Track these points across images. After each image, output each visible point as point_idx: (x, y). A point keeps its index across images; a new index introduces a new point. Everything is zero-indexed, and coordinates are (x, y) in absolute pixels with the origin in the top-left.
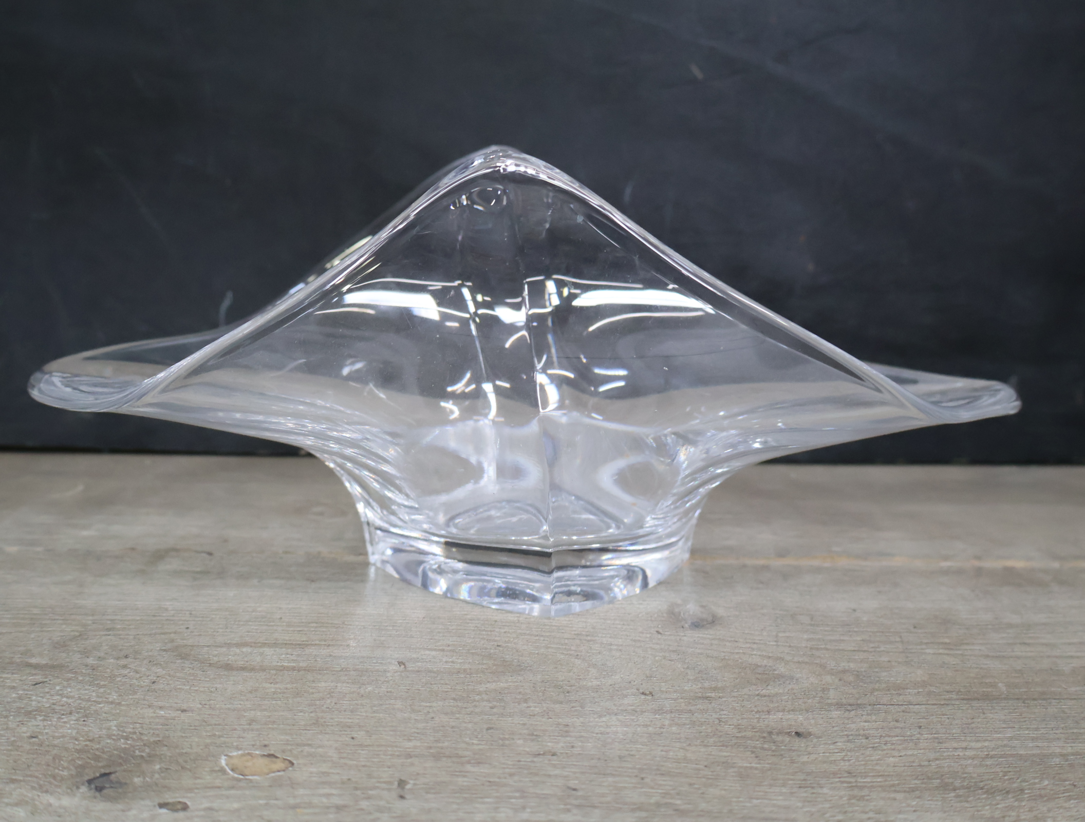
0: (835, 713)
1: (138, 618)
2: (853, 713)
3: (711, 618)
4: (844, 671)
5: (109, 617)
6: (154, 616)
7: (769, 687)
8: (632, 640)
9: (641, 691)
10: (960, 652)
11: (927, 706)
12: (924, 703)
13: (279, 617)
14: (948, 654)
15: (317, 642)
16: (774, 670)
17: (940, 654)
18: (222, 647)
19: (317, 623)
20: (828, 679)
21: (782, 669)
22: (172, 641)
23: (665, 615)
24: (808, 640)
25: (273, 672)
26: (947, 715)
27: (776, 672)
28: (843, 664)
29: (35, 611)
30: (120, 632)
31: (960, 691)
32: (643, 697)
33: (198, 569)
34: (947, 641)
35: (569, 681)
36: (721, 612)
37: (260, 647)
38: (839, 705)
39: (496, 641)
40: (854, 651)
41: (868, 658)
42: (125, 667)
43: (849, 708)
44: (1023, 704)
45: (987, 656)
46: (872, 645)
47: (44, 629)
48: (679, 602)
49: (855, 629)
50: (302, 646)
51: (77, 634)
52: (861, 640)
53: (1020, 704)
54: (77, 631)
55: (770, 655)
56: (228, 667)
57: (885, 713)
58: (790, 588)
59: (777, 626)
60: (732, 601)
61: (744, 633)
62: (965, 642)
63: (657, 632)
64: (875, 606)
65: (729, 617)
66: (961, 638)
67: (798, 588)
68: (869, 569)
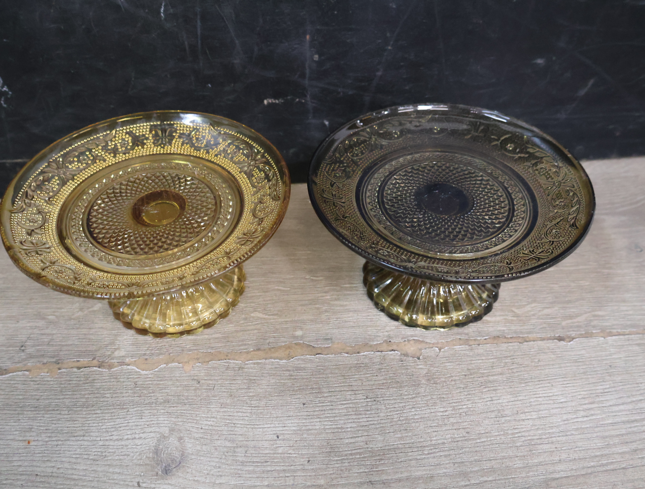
3: (180, 458)
23: (151, 455)
36: (189, 447)
48: (167, 432)
49: (269, 468)
58: (247, 403)
59: (219, 467)
60: (202, 428)
61: (194, 480)
62: (335, 482)
63: (138, 483)
64: (294, 428)
65: (192, 454)
66: (333, 476)
67: (252, 402)
68: (309, 365)
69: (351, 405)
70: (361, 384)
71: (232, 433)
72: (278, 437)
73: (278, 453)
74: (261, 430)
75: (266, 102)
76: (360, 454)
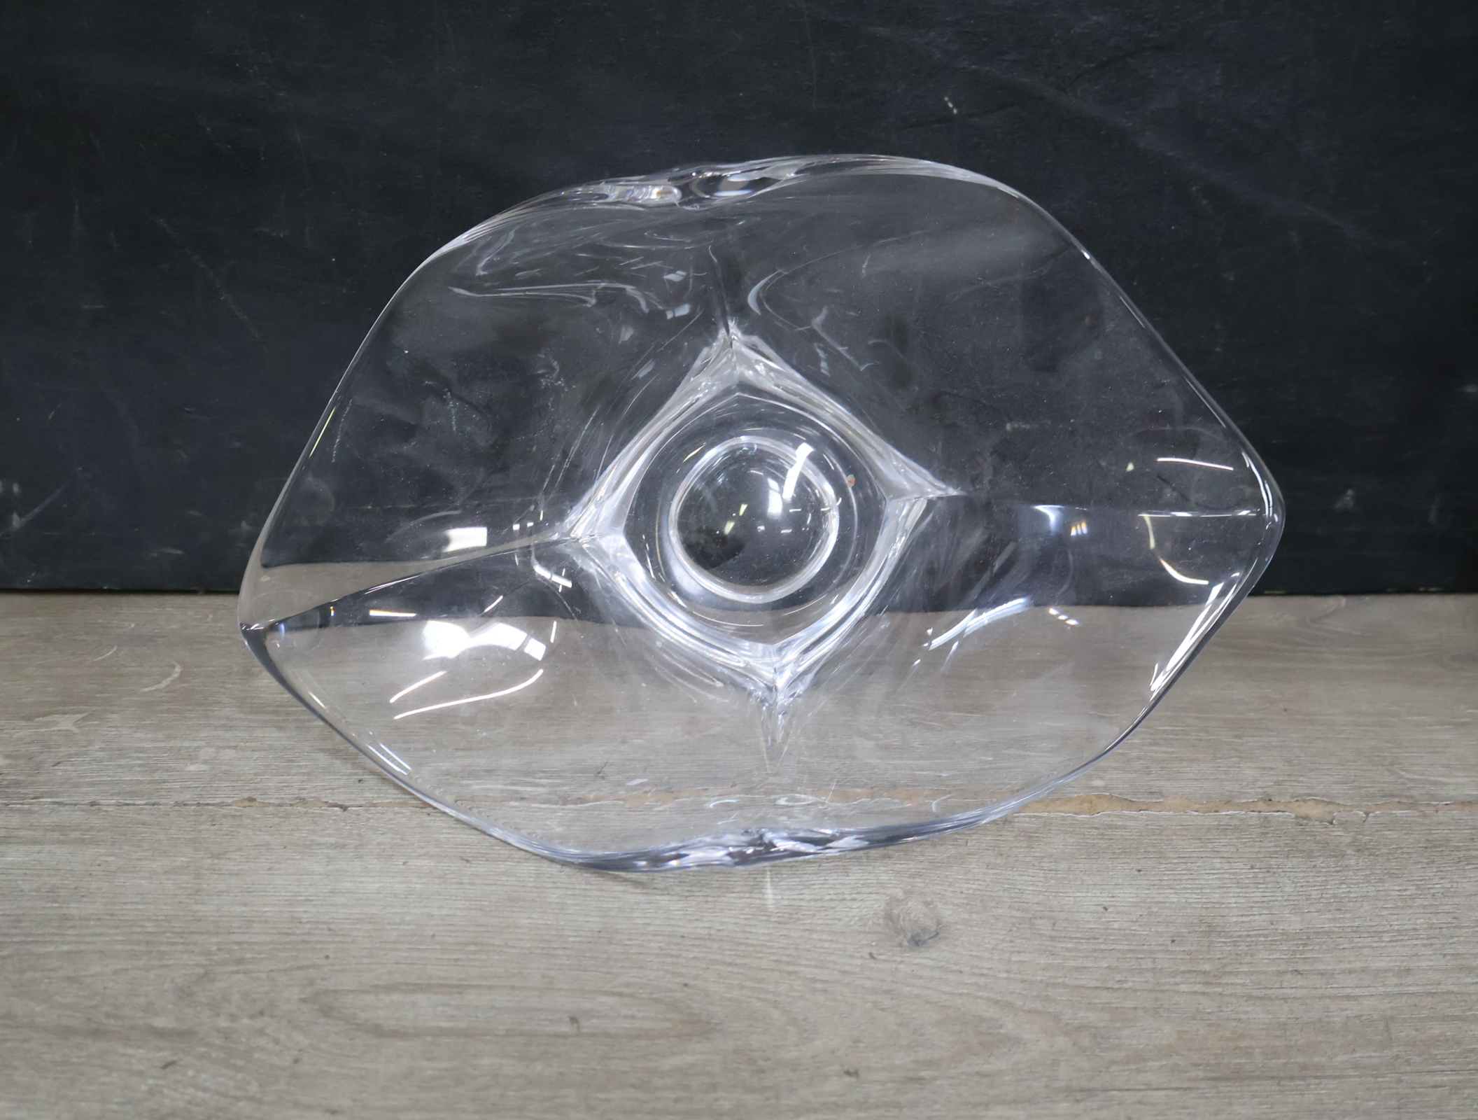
0: (1063, 1107)
1: (269, 939)
2: (1082, 1105)
3: (935, 927)
4: (1080, 1028)
5: (236, 938)
6: (287, 934)
7: (992, 1059)
8: (840, 971)
9: (846, 1068)
10: (1219, 990)
11: (1169, 1092)
12: (1165, 1086)
13: (431, 933)
14: (1204, 994)
15: (477, 982)
16: (1001, 1027)
17: (1195, 993)
18: (368, 992)
19: (475, 944)
20: (1062, 1042)
21: (1009, 1025)
22: (311, 982)
23: (881, 921)
24: (1046, 968)
25: (429, 1039)
26: (1187, 1108)
27: (1002, 1031)
28: (1081, 1015)
29: (150, 926)
30: (251, 967)
31: (1208, 1065)
32: (847, 1079)
33: (332, 840)
34: (1207, 967)
35: (764, 1051)
36: (948, 914)
37: (413, 991)
38: (1069, 1092)
39: (681, 975)
40: (1097, 988)
41: (1111, 1003)
42: (261, 1032)
43: (1079, 1096)
44: (1277, 1088)
45: (1249, 997)
46: (1119, 977)
47: (165, 962)
48: (900, 895)
49: (1103, 947)
50: (460, 988)
51: (201, 971)
52: (1106, 968)
53: (1273, 1088)
54: (201, 966)
55: (999, 997)
56: (378, 1031)
57: (1119, 1104)
58: (1034, 865)
59: (1011, 942)
60: (962, 893)
61: (971, 955)
62: (1229, 969)
63: (871, 954)
64: (1131, 900)
65: (956, 923)
66: (1224, 961)
67: (1043, 864)
68: (1132, 823)
69: (1227, 876)
70: (1235, 850)
71: (1018, 900)
72: (1105, 909)
73: (1114, 929)
74: (1072, 899)
75: (1008, 427)
76: (1265, 936)
